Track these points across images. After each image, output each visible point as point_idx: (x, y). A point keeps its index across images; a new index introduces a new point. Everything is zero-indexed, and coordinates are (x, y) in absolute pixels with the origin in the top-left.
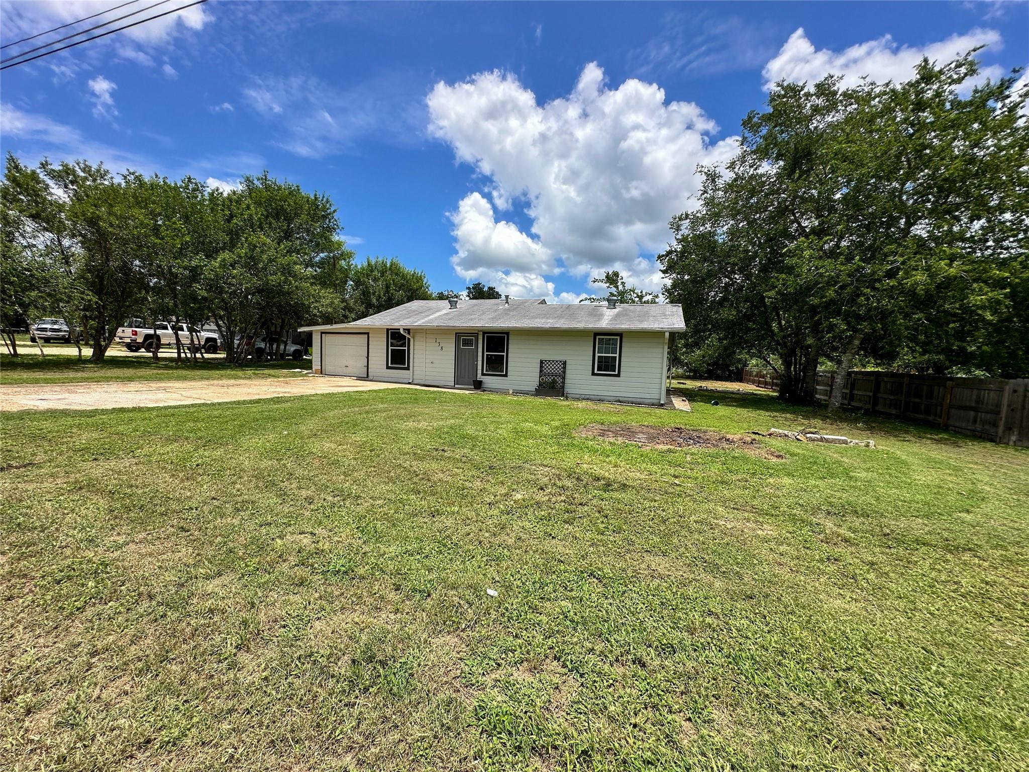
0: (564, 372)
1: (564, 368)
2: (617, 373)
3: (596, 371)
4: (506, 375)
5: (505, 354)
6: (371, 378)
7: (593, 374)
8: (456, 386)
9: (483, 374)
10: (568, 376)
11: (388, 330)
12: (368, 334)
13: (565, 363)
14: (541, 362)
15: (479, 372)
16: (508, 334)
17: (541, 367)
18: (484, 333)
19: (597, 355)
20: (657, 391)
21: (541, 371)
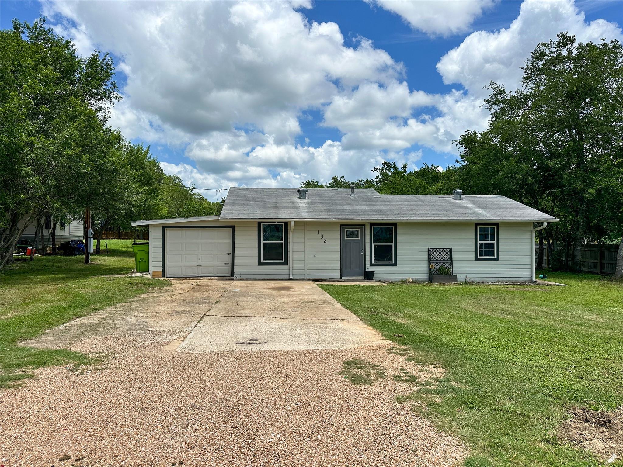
0: (451, 259)
1: (451, 255)
2: (496, 257)
3: (478, 257)
4: (395, 264)
5: (393, 244)
6: (237, 275)
7: (477, 259)
8: (343, 278)
9: (371, 265)
10: (454, 262)
11: (259, 223)
12: (233, 228)
13: (451, 250)
14: (429, 250)
15: (368, 262)
16: (395, 225)
17: (429, 255)
18: (371, 224)
19: (479, 242)
20: (529, 271)
21: (429, 259)
